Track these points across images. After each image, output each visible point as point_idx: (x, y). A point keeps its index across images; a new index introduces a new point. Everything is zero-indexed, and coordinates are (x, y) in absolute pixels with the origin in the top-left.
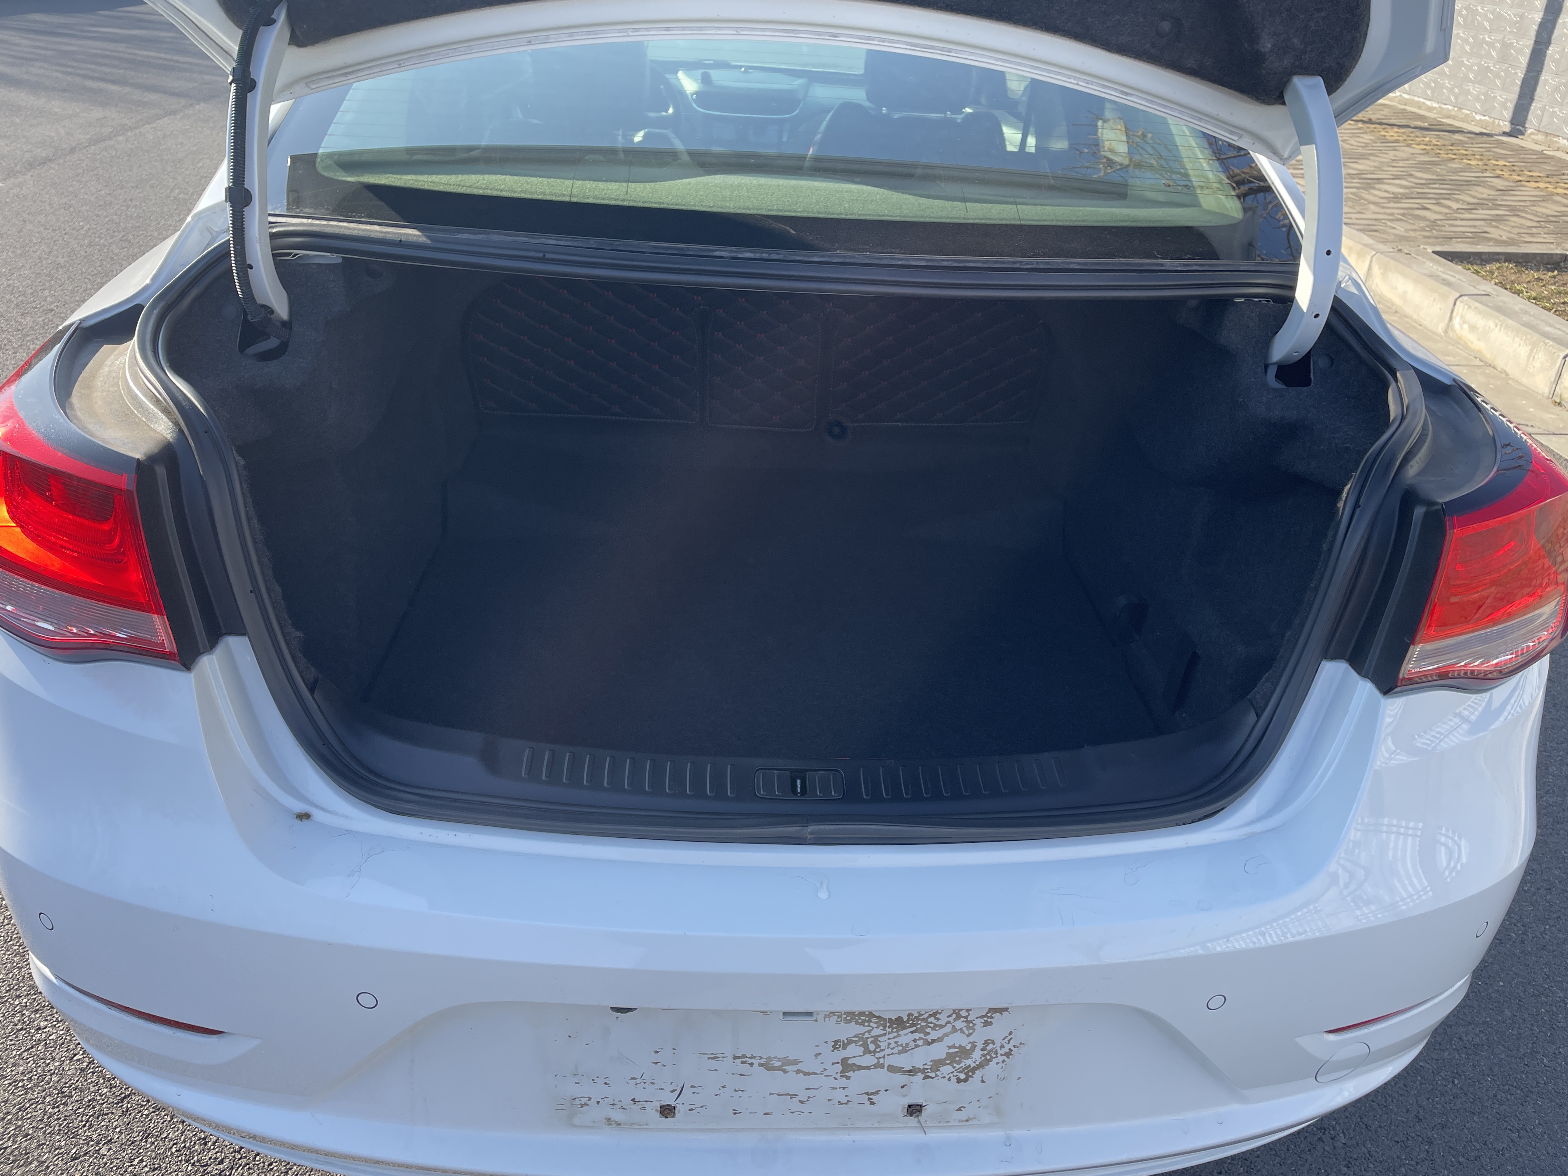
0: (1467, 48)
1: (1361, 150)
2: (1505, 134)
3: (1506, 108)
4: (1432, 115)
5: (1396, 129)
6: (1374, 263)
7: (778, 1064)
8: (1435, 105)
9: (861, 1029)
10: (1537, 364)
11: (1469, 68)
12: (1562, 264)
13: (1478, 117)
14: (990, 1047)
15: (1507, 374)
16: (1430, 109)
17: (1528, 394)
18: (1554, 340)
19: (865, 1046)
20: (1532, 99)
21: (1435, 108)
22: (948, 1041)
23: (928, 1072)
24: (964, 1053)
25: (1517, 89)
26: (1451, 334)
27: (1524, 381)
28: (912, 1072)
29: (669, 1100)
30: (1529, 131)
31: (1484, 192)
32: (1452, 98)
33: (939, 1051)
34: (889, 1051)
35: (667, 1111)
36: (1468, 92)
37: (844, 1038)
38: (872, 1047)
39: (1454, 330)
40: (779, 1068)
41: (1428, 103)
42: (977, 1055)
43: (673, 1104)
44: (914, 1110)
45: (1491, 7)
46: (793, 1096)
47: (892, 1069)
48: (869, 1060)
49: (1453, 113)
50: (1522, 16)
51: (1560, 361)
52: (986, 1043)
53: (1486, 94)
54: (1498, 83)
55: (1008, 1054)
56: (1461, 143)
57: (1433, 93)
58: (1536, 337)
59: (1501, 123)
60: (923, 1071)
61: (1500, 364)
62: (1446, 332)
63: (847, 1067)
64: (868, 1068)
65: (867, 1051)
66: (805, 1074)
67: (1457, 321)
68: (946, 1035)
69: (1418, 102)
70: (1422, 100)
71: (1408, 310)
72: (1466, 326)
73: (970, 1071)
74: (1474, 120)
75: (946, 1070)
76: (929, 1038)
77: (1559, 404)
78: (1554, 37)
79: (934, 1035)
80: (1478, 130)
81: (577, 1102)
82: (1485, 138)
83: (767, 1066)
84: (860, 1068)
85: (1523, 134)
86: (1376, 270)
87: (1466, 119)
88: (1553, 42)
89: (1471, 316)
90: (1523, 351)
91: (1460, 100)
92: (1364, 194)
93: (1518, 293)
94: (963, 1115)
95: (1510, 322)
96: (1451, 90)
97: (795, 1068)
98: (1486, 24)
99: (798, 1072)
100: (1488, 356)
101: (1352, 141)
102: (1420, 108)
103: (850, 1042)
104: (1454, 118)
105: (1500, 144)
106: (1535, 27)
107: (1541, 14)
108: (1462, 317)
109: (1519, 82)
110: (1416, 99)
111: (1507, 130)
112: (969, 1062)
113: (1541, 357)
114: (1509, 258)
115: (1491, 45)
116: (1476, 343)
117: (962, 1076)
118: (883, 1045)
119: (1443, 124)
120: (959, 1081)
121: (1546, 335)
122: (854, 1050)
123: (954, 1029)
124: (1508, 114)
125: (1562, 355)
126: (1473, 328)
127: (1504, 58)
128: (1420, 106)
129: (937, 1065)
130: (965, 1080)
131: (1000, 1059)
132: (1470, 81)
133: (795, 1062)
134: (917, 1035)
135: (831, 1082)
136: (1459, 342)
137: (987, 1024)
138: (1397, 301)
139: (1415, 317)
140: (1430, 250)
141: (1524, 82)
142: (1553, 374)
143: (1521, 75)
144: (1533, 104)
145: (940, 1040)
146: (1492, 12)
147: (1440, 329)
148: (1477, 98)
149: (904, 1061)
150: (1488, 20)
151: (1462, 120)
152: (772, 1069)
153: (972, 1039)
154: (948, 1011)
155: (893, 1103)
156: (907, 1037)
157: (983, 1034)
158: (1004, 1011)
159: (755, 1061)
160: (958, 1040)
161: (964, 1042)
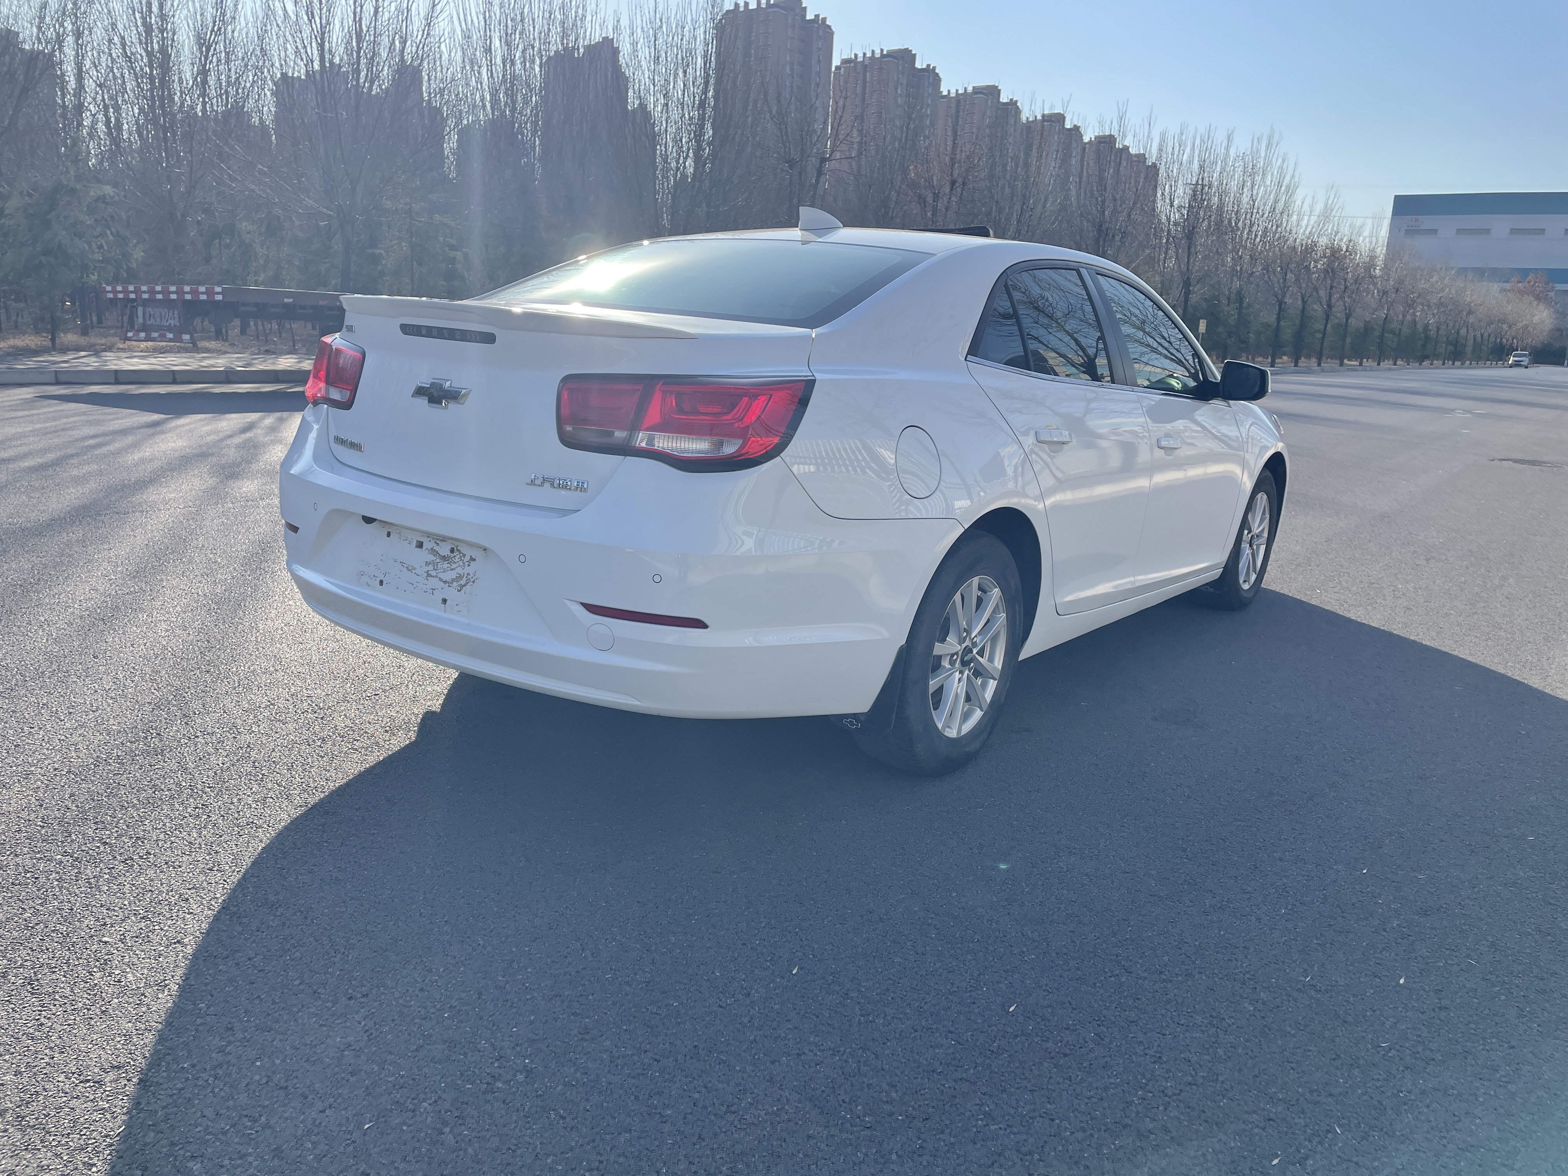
7: (411, 568)
9: (434, 558)
14: (469, 577)
19: (434, 566)
22: (457, 570)
24: (461, 577)
28: (445, 582)
33: (454, 574)
34: (440, 570)
35: (381, 583)
37: (429, 561)
38: (436, 567)
40: (411, 570)
42: (465, 579)
43: (383, 579)
44: (444, 601)
46: (413, 584)
47: (440, 579)
48: (434, 573)
52: (468, 574)
55: (474, 582)
60: (449, 583)
63: (429, 575)
64: (433, 577)
65: (434, 569)
66: (417, 575)
68: (457, 567)
73: (462, 586)
75: (455, 584)
76: (452, 568)
79: (453, 566)
81: (361, 573)
83: (408, 568)
94: (458, 608)
97: (415, 571)
99: (415, 573)
103: (430, 563)
112: (462, 582)
117: (460, 589)
118: (439, 567)
120: (458, 591)
122: (431, 567)
123: (459, 566)
129: (453, 581)
130: (460, 591)
131: (471, 583)
133: (415, 569)
134: (449, 565)
135: (423, 581)
137: (469, 565)
145: (455, 569)
149: (444, 577)
152: (409, 570)
153: (464, 571)
154: (458, 556)
155: (439, 596)
156: (446, 565)
157: (467, 570)
158: (474, 560)
159: (405, 566)
160: (460, 570)
161: (461, 572)
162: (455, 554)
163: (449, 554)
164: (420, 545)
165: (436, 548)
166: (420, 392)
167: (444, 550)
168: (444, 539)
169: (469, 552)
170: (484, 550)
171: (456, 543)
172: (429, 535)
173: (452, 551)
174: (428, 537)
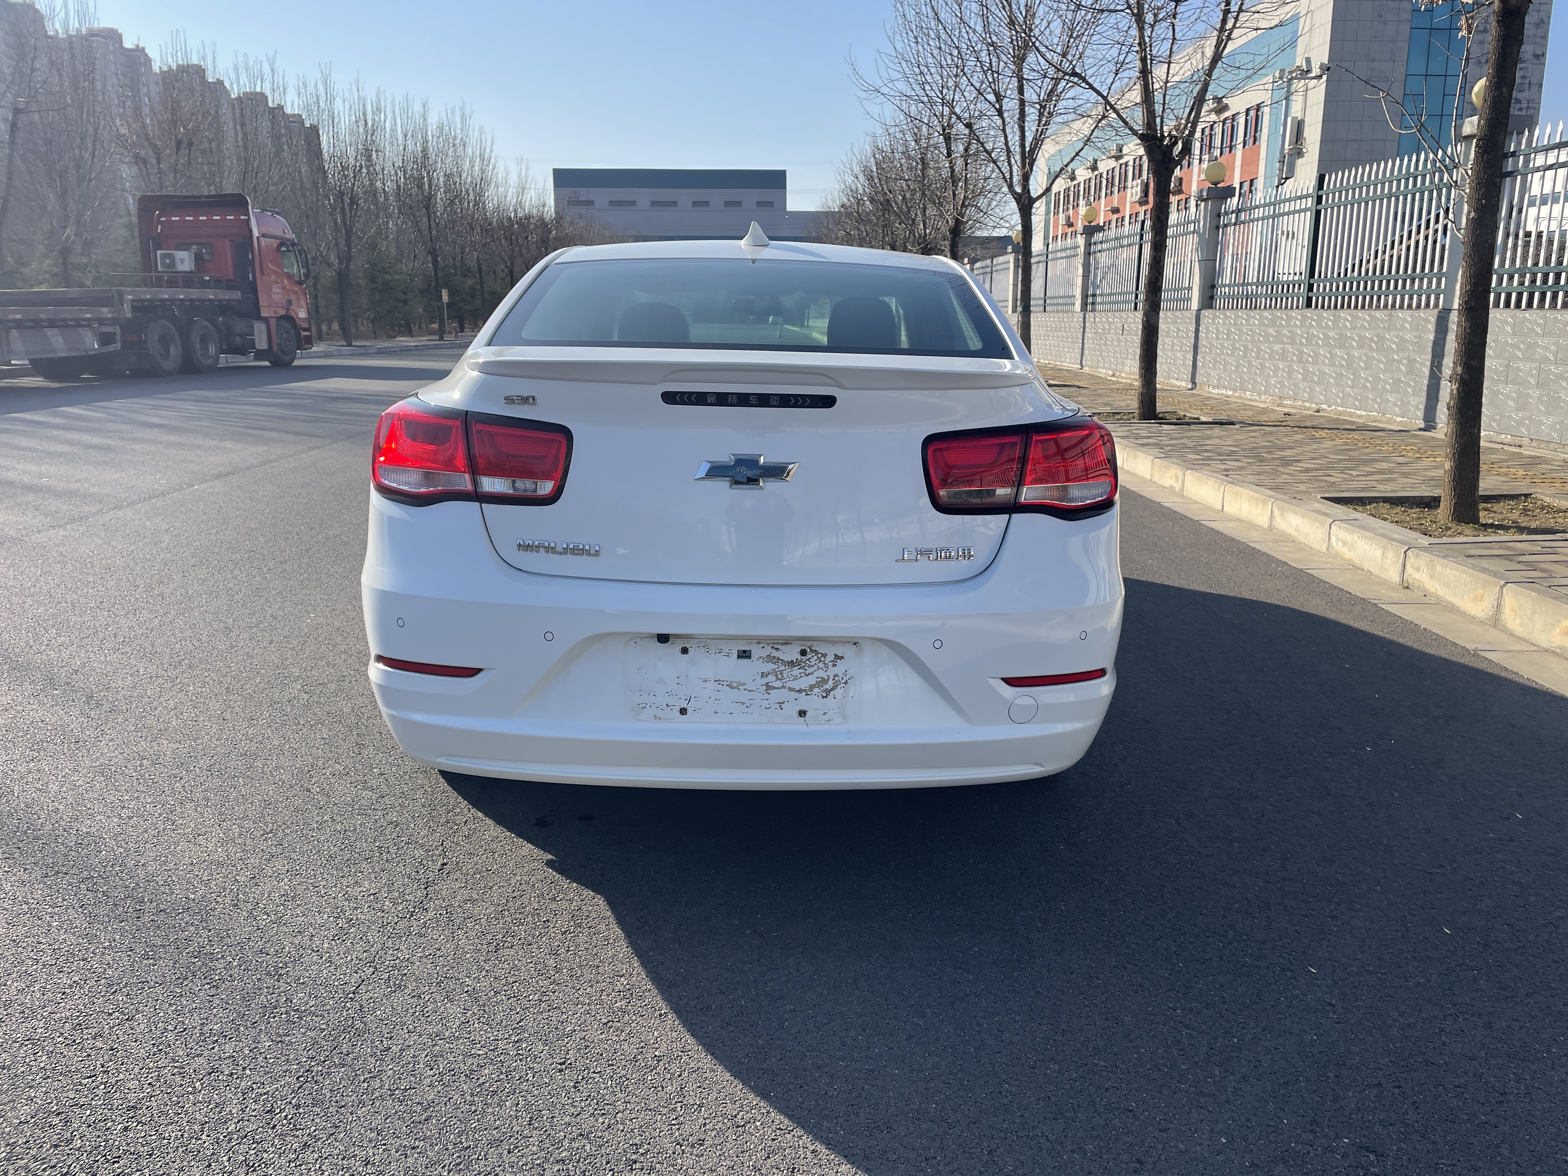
0: (1382, 366)
1: (1290, 444)
2: (1420, 429)
3: (1419, 409)
4: (1361, 421)
5: (1326, 431)
6: (1274, 508)
7: (735, 685)
8: (1364, 413)
9: (774, 666)
10: (1389, 561)
11: (1386, 382)
12: (1432, 504)
13: (1398, 419)
14: (837, 678)
15: (1371, 573)
16: (1360, 417)
17: (1385, 583)
18: (1398, 542)
19: (776, 675)
20: (1437, 400)
21: (1364, 416)
22: (816, 674)
23: (808, 691)
24: (824, 681)
25: (1424, 394)
26: (1331, 551)
27: (1382, 576)
28: (800, 691)
29: (684, 705)
30: (1440, 425)
31: (1385, 465)
32: (1376, 406)
33: (812, 680)
34: (788, 679)
35: (683, 711)
36: (1387, 401)
37: (766, 671)
38: (780, 677)
39: (1332, 547)
40: (736, 687)
41: (1358, 412)
42: (831, 683)
43: (685, 706)
44: (802, 713)
45: (1396, 333)
46: (743, 703)
47: (790, 689)
48: (778, 684)
49: (1379, 418)
50: (1420, 337)
51: (1402, 555)
52: (835, 676)
53: (1402, 401)
54: (1409, 390)
55: (846, 683)
56: (1380, 437)
57: (1360, 404)
58: (1385, 541)
59: (1417, 422)
60: (805, 691)
61: (1366, 566)
62: (1328, 549)
63: (769, 687)
64: (778, 688)
65: (778, 679)
66: (749, 691)
67: (1333, 540)
68: (815, 671)
69: (1350, 412)
70: (1353, 411)
71: (1301, 539)
72: (1340, 543)
73: (828, 692)
74: (1395, 421)
75: (816, 690)
76: (807, 672)
77: (1407, 588)
78: (1446, 350)
79: (809, 671)
80: (1397, 428)
81: (641, 706)
82: (1403, 433)
83: (730, 686)
84: (775, 688)
85: (1435, 429)
86: (1276, 512)
87: (1389, 421)
88: (1446, 353)
89: (1343, 535)
90: (1379, 553)
91: (1382, 407)
92: (1281, 469)
93: (1385, 519)
94: (826, 717)
95: (1368, 534)
96: (1374, 400)
97: (744, 687)
98: (1394, 346)
99: (745, 689)
100: (1357, 562)
101: (1285, 440)
102: (1352, 416)
103: (769, 673)
104: (1379, 422)
105: (1414, 436)
106: (1431, 344)
107: (1433, 334)
108: (1336, 536)
109: (1425, 388)
110: (1348, 410)
111: (1422, 426)
112: (826, 686)
113: (1390, 554)
114: (1386, 500)
115: (1399, 362)
116: (1349, 555)
117: (824, 695)
118: (785, 676)
119: (1369, 426)
120: (823, 697)
121: (1394, 540)
122: (771, 678)
123: (819, 668)
124: (1420, 414)
125: (1403, 551)
126: (1345, 543)
127: (1411, 371)
128: (1351, 415)
129: (812, 687)
130: (826, 697)
131: (843, 685)
132: (1388, 391)
133: (744, 684)
134: (801, 671)
135: (761, 696)
136: (1337, 555)
137: (834, 665)
138: (1294, 533)
139: (1306, 543)
140: (1319, 497)
141: (1429, 387)
142: (1400, 566)
143: (1426, 382)
144: (1439, 404)
145: (812, 673)
146: (1397, 337)
147: (1324, 549)
148: (1395, 405)
149: (797, 685)
150: (1394, 343)
151: (1387, 423)
152: (732, 688)
153: (827, 673)
154: (816, 658)
155: (792, 709)
156: (796, 671)
157: (832, 671)
158: (842, 658)
159: (725, 683)
160: (822, 674)
161: (824, 675)
162: (809, 656)
163: (799, 657)
164: (744, 655)
165: (775, 653)
166: (716, 471)
167: (791, 653)
168: (787, 641)
169: (830, 652)
170: (855, 644)
171: (809, 643)
172: (760, 641)
173: (803, 653)
174: (759, 643)
